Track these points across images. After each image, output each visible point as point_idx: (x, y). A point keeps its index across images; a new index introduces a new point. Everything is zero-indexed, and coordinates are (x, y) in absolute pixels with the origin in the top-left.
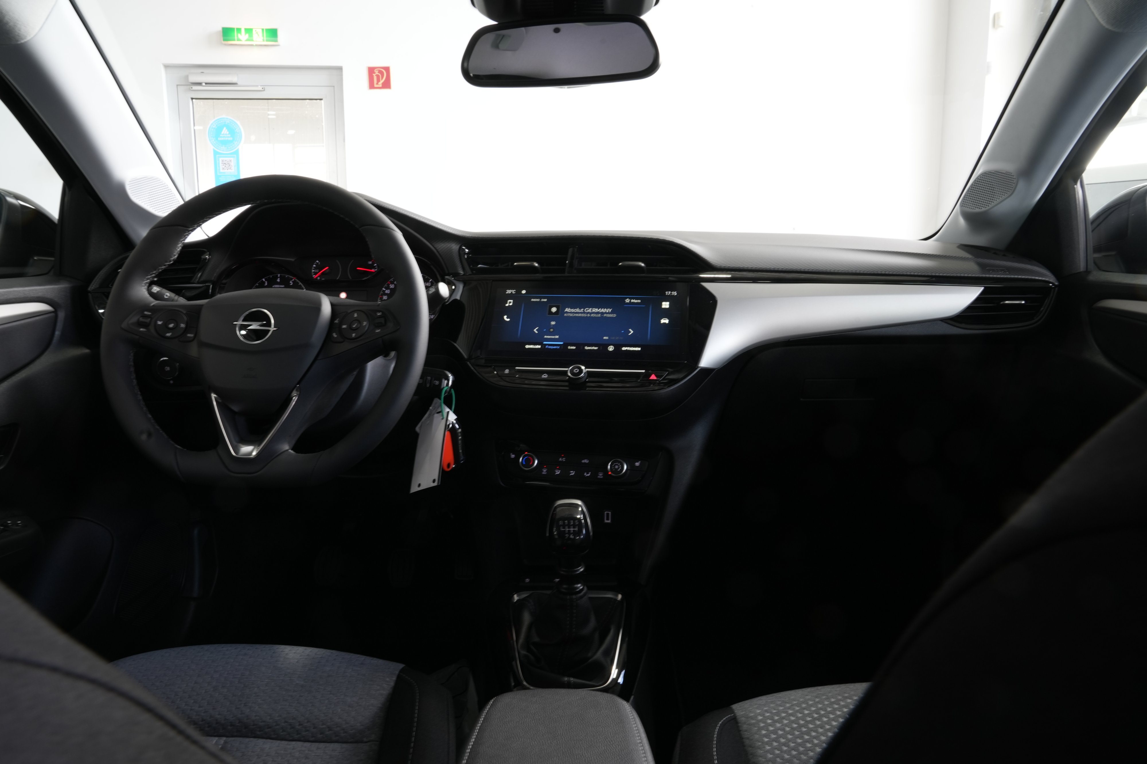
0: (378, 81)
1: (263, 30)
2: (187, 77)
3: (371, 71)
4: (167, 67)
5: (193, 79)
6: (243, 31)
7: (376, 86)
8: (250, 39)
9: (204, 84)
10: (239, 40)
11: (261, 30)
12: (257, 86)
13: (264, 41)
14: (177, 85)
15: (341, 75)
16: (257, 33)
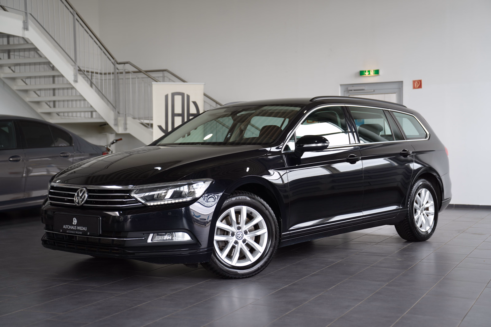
0: (417, 85)
1: (374, 71)
2: (347, 88)
3: (414, 82)
4: (341, 85)
5: (350, 88)
6: (367, 72)
7: (416, 87)
8: (369, 74)
9: (353, 90)
10: (365, 75)
11: (373, 71)
12: (371, 90)
13: (374, 74)
14: (344, 91)
15: (402, 84)
16: (372, 72)
